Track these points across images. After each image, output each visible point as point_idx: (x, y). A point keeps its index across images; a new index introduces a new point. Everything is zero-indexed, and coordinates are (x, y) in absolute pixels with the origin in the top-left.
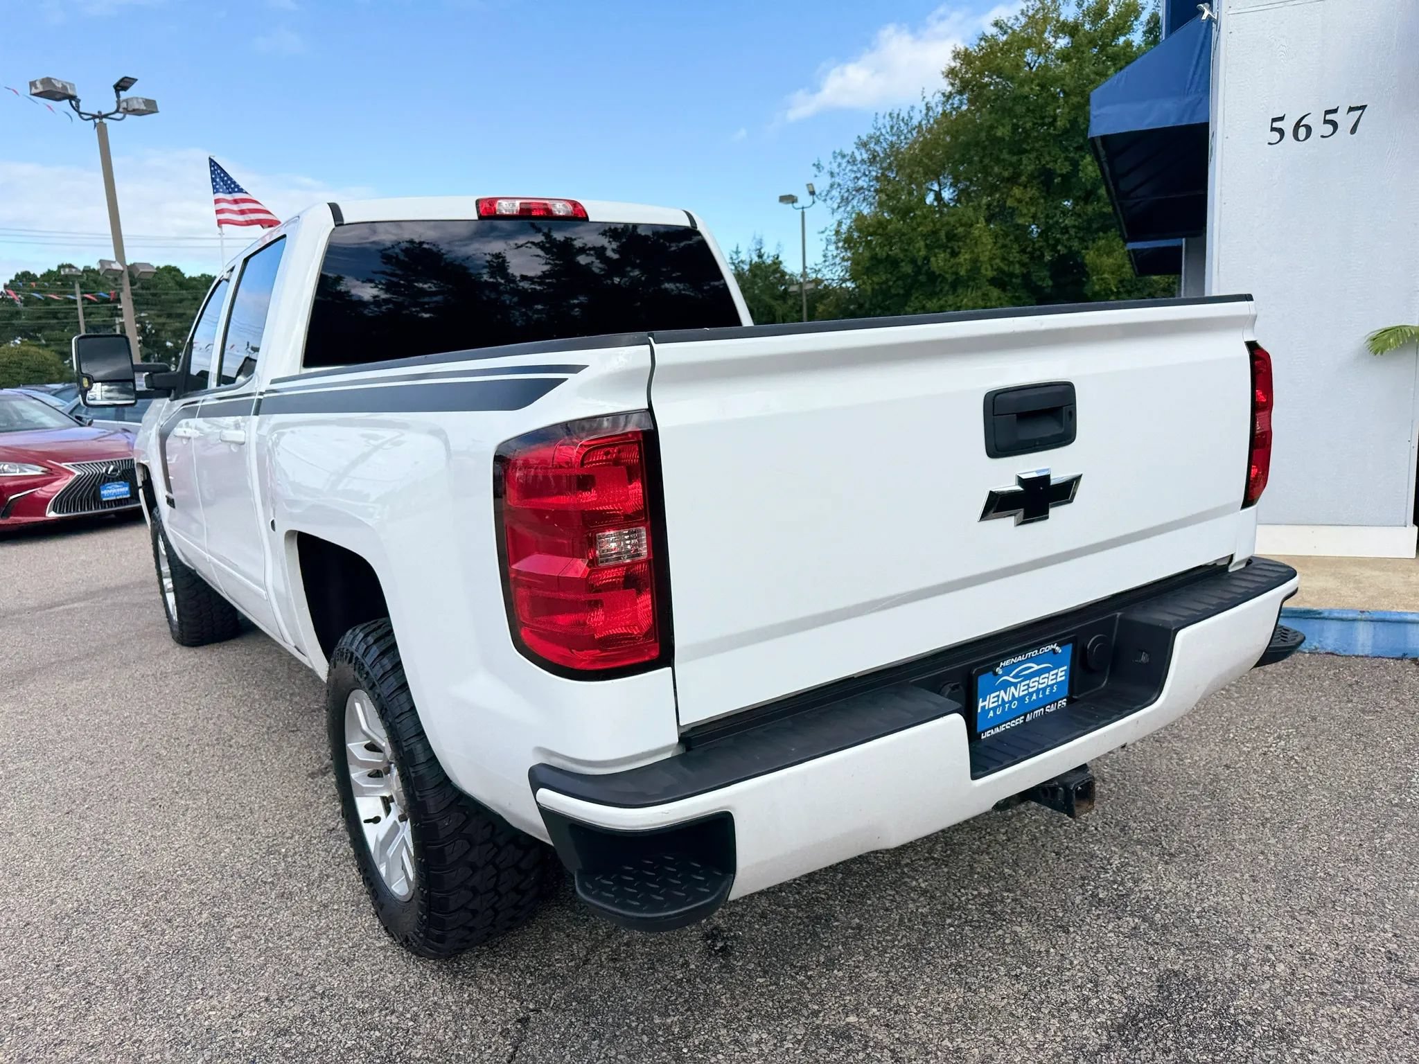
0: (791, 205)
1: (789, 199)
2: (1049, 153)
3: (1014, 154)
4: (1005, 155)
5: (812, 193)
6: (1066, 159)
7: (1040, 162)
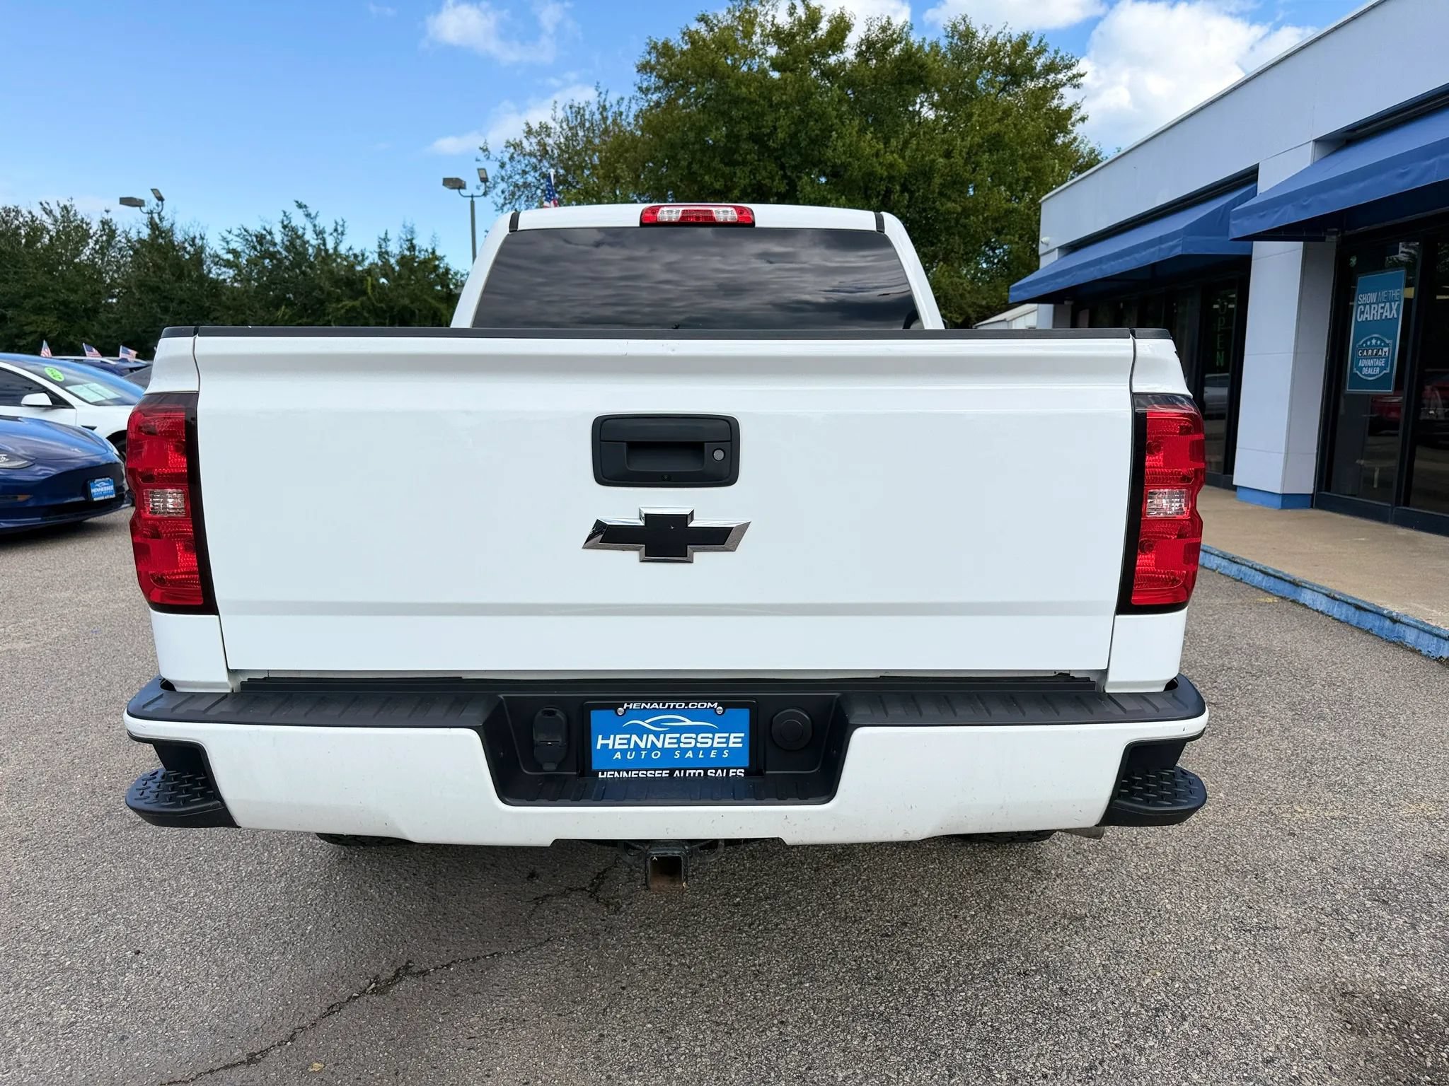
0: (457, 191)
1: (455, 184)
2: (765, 168)
3: (726, 164)
4: (716, 163)
5: (484, 180)
6: (785, 176)
7: (755, 178)
